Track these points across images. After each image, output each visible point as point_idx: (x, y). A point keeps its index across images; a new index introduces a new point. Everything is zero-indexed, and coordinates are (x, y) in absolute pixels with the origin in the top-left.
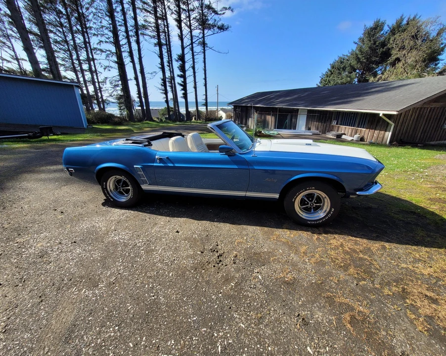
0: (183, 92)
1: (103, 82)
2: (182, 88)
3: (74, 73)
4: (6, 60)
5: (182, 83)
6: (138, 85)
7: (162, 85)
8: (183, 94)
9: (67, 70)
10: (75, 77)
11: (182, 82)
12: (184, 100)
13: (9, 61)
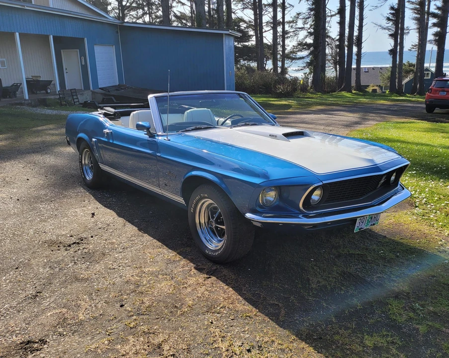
0: (437, 29)
1: (292, 22)
2: (435, 20)
3: (253, 12)
4: (181, 2)
5: (437, 11)
6: (342, 23)
7: (388, 19)
8: (436, 34)
9: (244, 8)
10: (253, 17)
11: (438, 8)
12: (435, 48)
13: (183, 4)
